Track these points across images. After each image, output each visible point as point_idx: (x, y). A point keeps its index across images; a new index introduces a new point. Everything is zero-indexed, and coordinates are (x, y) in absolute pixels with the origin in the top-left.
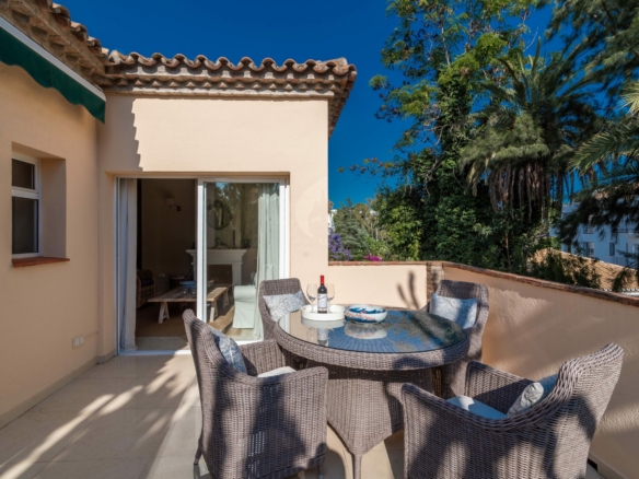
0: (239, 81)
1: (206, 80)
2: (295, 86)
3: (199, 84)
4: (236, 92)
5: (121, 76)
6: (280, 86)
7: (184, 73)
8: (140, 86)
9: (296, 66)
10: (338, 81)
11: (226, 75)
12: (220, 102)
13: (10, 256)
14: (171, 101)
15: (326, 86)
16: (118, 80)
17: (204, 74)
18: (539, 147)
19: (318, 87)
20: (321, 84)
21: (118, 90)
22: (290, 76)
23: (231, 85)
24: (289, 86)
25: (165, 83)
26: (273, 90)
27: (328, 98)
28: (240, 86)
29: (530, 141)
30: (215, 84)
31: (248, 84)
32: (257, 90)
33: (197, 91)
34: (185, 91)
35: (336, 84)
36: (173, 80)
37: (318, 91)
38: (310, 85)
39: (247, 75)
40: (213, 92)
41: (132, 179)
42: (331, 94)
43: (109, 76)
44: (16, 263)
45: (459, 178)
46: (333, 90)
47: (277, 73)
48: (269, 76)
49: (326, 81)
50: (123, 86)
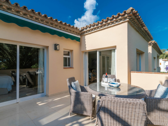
0: (103, 25)
1: (96, 27)
2: (117, 21)
3: (95, 29)
4: (103, 28)
5: (82, 32)
6: (113, 23)
7: (92, 27)
8: (86, 33)
9: (115, 16)
10: (129, 15)
11: (100, 25)
12: (100, 31)
13: (63, 67)
14: (91, 34)
15: (126, 18)
16: (82, 33)
17: (96, 26)
19: (123, 19)
20: (124, 18)
21: (83, 35)
22: (114, 19)
23: (101, 27)
24: (115, 22)
25: (89, 31)
26: (111, 24)
27: (128, 21)
28: (103, 26)
30: (98, 28)
31: (105, 25)
32: (107, 26)
33: (95, 30)
34: (93, 31)
35: (129, 16)
36: (91, 30)
37: (123, 20)
38: (121, 20)
39: (104, 23)
40: (98, 30)
41: (87, 52)
42: (128, 20)
43: (81, 33)
44: (64, 68)
46: (128, 19)
47: (111, 20)
48: (109, 21)
50: (83, 34)
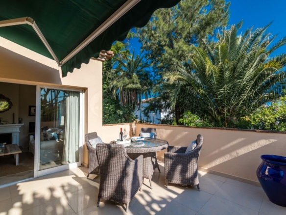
18: (139, 85)
20: (101, 55)
29: (137, 83)
45: (109, 92)
49: (103, 55)
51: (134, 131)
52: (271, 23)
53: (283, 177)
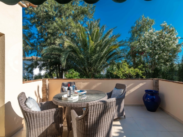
51: (47, 87)
52: (116, 27)
53: (155, 99)
